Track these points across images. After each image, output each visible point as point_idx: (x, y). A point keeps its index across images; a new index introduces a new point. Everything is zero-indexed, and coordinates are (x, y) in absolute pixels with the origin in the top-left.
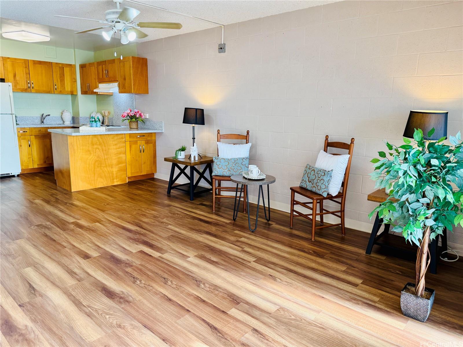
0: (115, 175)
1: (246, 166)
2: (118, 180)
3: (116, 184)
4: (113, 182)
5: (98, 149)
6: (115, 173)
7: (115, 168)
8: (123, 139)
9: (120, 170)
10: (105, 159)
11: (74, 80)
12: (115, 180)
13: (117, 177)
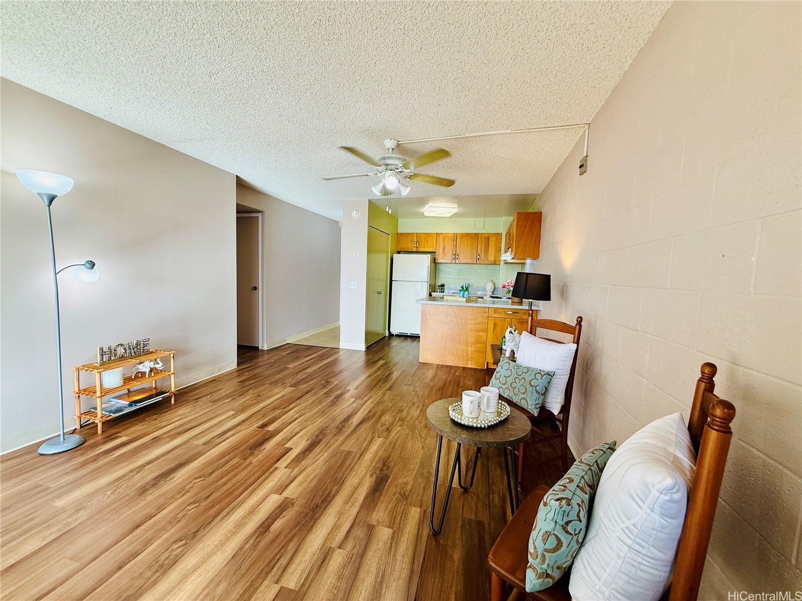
0: (470, 356)
1: (536, 390)
2: (473, 362)
3: (469, 366)
4: (467, 364)
5: (453, 321)
6: (470, 352)
7: (471, 347)
8: (486, 313)
9: (478, 351)
10: (459, 334)
11: (498, 249)
12: (470, 362)
13: (472, 358)
